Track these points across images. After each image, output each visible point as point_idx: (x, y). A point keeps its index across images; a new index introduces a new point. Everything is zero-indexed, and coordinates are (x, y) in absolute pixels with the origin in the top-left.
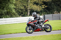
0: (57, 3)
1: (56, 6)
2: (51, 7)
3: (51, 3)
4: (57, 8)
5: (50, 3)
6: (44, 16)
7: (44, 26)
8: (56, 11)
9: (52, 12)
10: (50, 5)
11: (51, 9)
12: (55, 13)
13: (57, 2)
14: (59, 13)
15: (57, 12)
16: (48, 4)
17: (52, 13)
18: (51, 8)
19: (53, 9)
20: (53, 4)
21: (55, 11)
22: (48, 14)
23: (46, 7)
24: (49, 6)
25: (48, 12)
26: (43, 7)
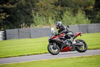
0: (26, 10)
1: (24, 15)
2: (17, 18)
3: (16, 10)
4: (26, 19)
5: (14, 10)
6: (5, 31)
7: (75, 42)
8: (24, 24)
9: (18, 25)
10: (14, 13)
11: (16, 21)
12: (23, 26)
13: (25, 8)
14: (30, 27)
15: (26, 25)
16: (10, 11)
17: (18, 27)
18: (15, 18)
19: (19, 19)
20: (19, 11)
21: (22, 24)
22: (11, 28)
23: (7, 16)
24: (12, 15)
25: (11, 25)
26: (3, 17)
